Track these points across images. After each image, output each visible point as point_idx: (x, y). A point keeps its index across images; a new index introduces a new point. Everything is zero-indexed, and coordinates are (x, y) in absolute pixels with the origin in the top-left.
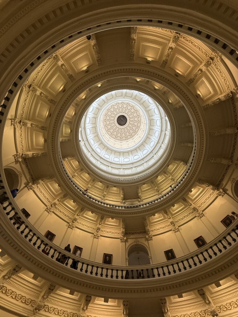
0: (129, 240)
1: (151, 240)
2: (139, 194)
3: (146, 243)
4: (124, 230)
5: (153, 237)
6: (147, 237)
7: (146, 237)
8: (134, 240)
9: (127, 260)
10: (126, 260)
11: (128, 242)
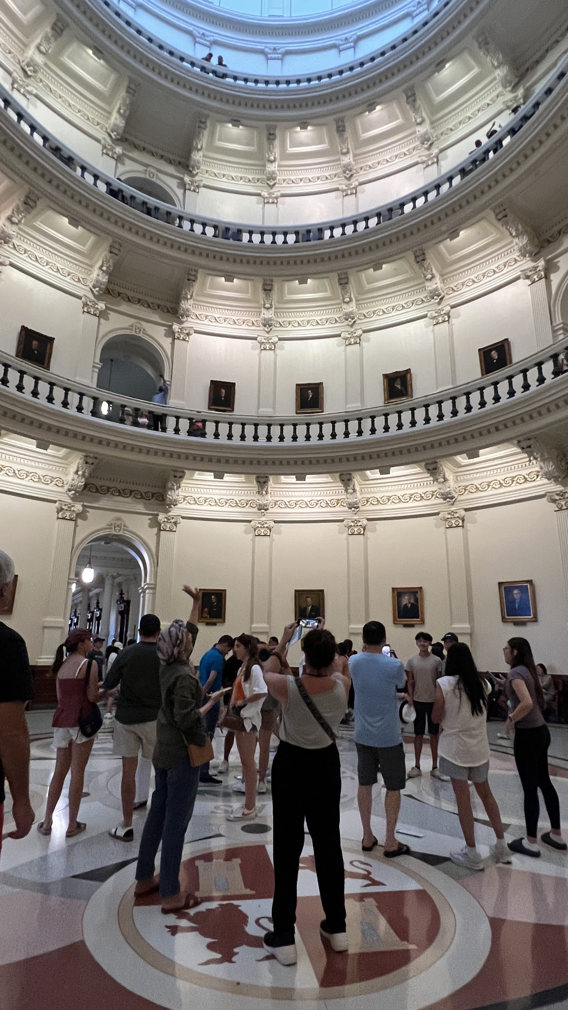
0: (112, 315)
1: (184, 340)
2: (197, 156)
3: (166, 343)
4: (105, 279)
5: (194, 336)
6: (176, 327)
7: (171, 327)
8: (132, 321)
9: (96, 367)
10: (94, 367)
11: (107, 319)
